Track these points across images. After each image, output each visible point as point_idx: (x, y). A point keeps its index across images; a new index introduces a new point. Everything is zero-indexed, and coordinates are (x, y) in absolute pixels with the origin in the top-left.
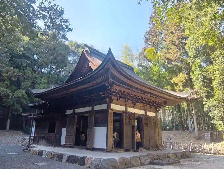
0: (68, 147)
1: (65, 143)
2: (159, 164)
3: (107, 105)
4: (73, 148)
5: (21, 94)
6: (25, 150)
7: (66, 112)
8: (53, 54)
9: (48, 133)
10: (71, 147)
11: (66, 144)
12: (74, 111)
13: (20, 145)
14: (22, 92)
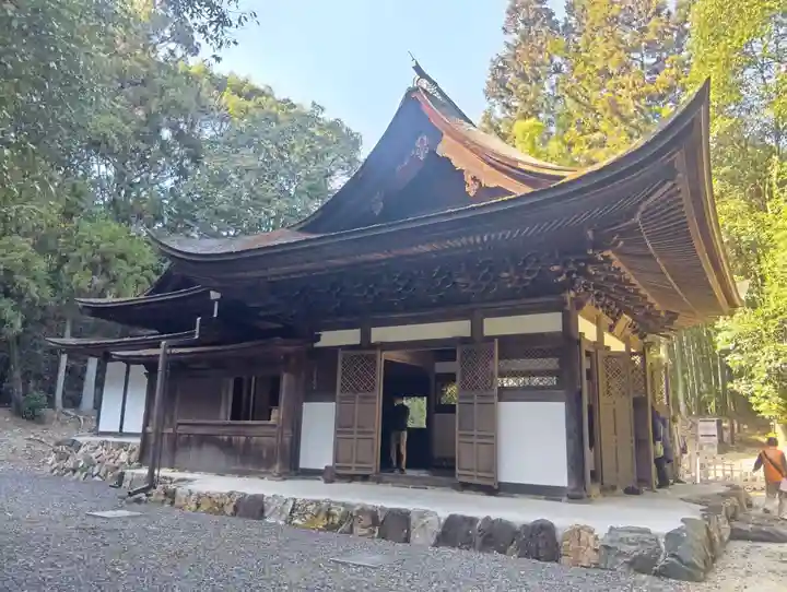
0: (352, 478)
1: (336, 460)
2: (764, 537)
3: (559, 315)
4: (379, 481)
5: (22, 255)
6: (136, 493)
7: (318, 339)
8: (143, 102)
9: (229, 421)
10: (365, 478)
11: (338, 467)
12: (366, 335)
13: (48, 469)
14: (24, 249)
